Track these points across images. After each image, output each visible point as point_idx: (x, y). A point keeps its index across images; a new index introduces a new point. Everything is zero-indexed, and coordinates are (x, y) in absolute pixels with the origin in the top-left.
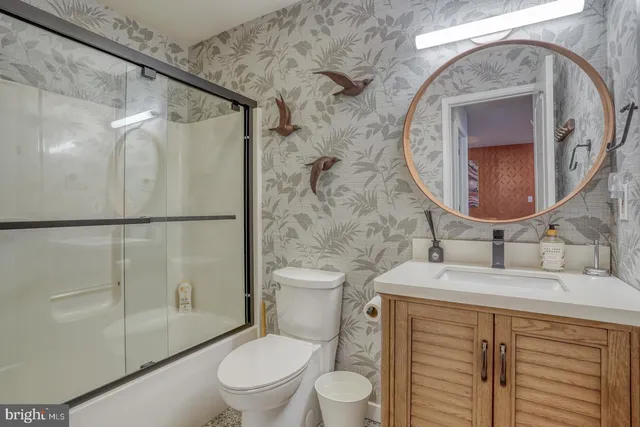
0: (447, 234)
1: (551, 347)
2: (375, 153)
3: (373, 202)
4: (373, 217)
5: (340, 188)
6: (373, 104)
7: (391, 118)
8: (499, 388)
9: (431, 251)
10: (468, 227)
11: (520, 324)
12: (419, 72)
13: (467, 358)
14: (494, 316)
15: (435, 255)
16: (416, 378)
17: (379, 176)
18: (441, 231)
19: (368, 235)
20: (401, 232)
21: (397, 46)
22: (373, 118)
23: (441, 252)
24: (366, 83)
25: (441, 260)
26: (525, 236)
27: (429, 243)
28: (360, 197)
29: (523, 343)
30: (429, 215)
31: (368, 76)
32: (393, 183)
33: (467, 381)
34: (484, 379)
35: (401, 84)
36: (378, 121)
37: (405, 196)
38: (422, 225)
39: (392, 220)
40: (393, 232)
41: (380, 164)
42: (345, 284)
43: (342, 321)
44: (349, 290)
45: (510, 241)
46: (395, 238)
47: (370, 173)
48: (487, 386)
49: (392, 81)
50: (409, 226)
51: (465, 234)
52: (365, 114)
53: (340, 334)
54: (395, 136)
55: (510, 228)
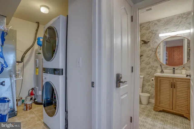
0: (164, 69)
1: (181, 83)
2: (150, 54)
3: (150, 63)
4: (150, 66)
5: (143, 60)
6: (150, 46)
7: (153, 48)
8: (174, 88)
9: (161, 72)
10: (168, 67)
11: (177, 80)
12: (159, 40)
13: (169, 85)
14: (173, 79)
15: (162, 72)
16: (161, 88)
17: (151, 59)
18: (163, 68)
19: (149, 69)
20: (155, 68)
21: (155, 35)
22: (150, 48)
23: (163, 72)
24: (149, 42)
25: (163, 73)
26: (179, 69)
27: (161, 70)
28: (147, 62)
29: (177, 82)
30: (161, 65)
31: (149, 40)
32: (154, 60)
33: (169, 88)
34: (172, 87)
35: (156, 42)
36: (151, 48)
37: (156, 62)
38: (159, 67)
39: (153, 66)
40: (153, 68)
41: (151, 56)
42: (144, 78)
43: (143, 85)
44: (144, 79)
45: (176, 70)
46: (154, 69)
47: (149, 58)
48: (172, 88)
49: (154, 41)
50: (157, 67)
51: (168, 68)
52: (148, 47)
53: (143, 87)
54: (154, 51)
55: (176, 68)
